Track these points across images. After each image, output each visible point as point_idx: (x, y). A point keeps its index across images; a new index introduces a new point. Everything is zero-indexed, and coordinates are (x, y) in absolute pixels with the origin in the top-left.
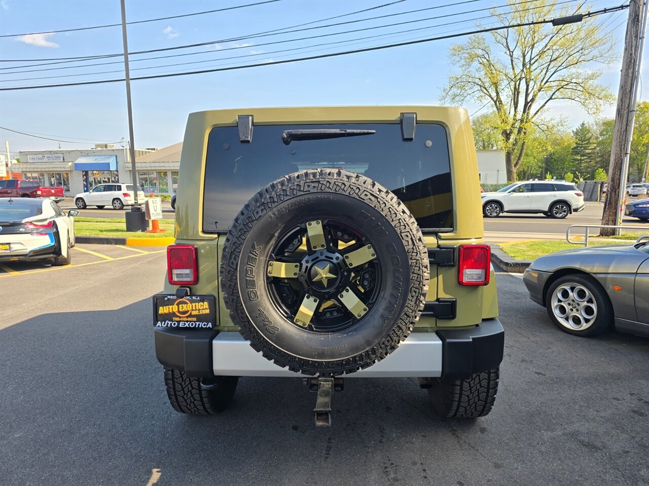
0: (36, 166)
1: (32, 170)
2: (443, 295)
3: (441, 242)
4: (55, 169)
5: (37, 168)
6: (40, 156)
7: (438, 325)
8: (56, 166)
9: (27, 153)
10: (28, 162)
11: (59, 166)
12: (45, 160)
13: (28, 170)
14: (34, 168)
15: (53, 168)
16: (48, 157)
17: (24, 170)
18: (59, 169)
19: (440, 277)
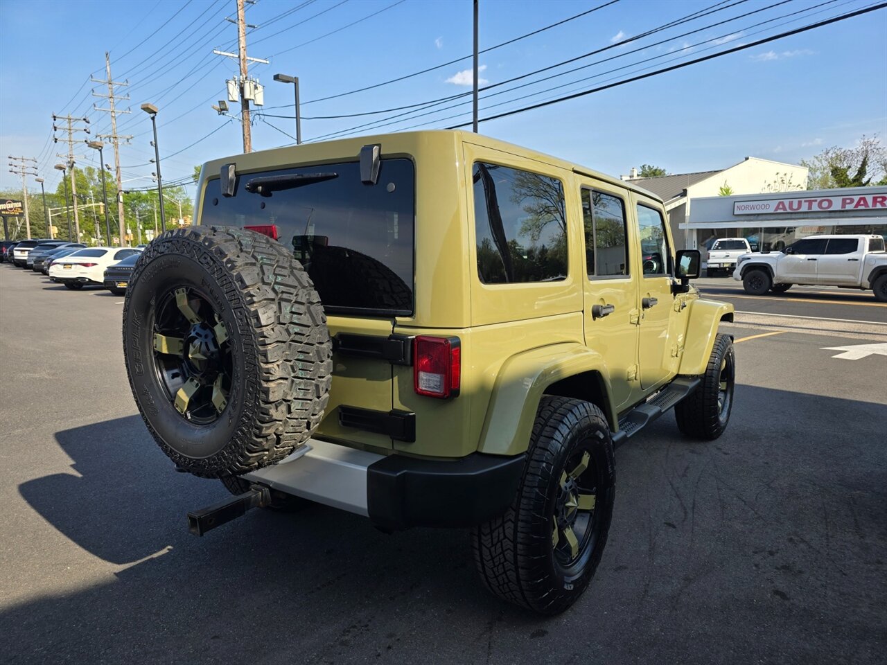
2: (399, 406)
3: (397, 330)
7: (395, 448)
19: (396, 379)
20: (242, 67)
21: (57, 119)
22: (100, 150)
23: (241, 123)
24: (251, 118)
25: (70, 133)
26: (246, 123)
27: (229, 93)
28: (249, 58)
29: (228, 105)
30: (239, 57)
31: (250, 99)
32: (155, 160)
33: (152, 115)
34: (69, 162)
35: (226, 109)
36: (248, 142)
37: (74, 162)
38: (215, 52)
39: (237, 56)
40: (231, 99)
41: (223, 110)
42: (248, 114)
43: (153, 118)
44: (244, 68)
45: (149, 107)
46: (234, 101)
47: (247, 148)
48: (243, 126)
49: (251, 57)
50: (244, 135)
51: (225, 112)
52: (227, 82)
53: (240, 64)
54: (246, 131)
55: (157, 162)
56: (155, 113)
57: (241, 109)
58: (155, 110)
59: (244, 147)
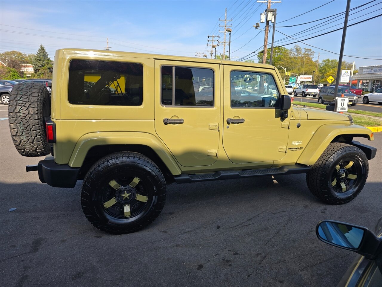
0: (366, 76)
1: (363, 78)
4: (376, 78)
5: (366, 77)
6: (370, 70)
8: (377, 76)
9: (363, 68)
10: (362, 74)
11: (379, 76)
12: (373, 72)
13: (361, 78)
14: (364, 77)
15: (375, 77)
16: (374, 70)
17: (359, 78)
18: (378, 78)
20: (268, 6)
21: (209, 37)
22: (216, 48)
23: (265, 32)
24: (269, 29)
25: (213, 42)
26: (267, 32)
27: (261, 19)
28: (272, 2)
29: (259, 25)
30: (268, 2)
31: (269, 21)
32: (229, 51)
33: (230, 33)
34: (211, 53)
35: (258, 26)
36: (266, 40)
37: (213, 53)
38: (258, 1)
39: (267, 2)
40: (261, 21)
41: (257, 27)
42: (268, 27)
43: (230, 34)
44: (269, 6)
45: (229, 29)
46: (263, 22)
47: (266, 43)
48: (265, 33)
49: (273, 1)
50: (265, 37)
51: (258, 28)
52: (261, 14)
53: (267, 5)
54: (266, 35)
55: (229, 52)
56: (231, 32)
57: (265, 26)
58: (231, 31)
59: (265, 42)
